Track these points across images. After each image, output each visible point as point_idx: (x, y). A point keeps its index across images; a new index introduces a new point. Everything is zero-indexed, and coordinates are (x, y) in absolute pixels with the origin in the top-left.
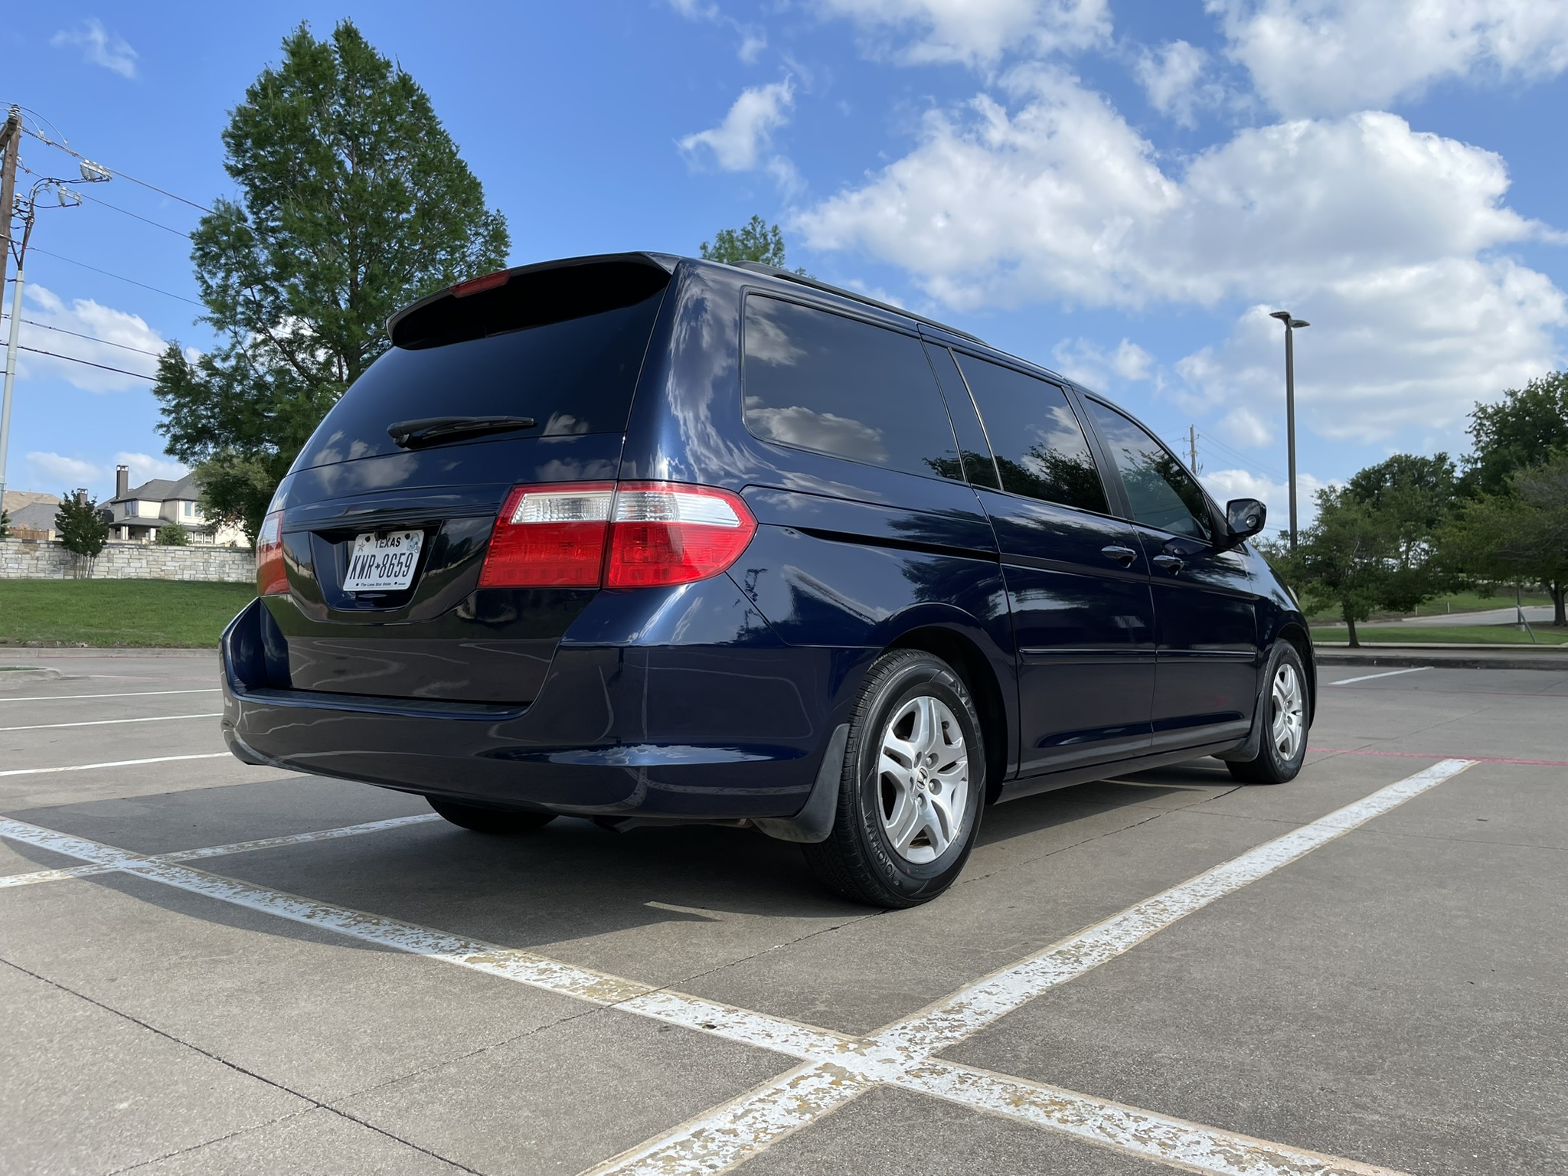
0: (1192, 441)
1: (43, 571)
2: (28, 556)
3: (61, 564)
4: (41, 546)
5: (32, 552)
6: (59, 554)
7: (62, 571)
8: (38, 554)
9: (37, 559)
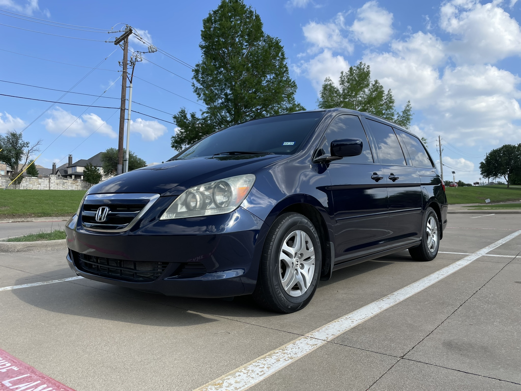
0: (440, 141)
2: (75, 185)
4: (79, 181)
5: (76, 183)
6: (84, 184)
8: (78, 184)
9: (78, 186)
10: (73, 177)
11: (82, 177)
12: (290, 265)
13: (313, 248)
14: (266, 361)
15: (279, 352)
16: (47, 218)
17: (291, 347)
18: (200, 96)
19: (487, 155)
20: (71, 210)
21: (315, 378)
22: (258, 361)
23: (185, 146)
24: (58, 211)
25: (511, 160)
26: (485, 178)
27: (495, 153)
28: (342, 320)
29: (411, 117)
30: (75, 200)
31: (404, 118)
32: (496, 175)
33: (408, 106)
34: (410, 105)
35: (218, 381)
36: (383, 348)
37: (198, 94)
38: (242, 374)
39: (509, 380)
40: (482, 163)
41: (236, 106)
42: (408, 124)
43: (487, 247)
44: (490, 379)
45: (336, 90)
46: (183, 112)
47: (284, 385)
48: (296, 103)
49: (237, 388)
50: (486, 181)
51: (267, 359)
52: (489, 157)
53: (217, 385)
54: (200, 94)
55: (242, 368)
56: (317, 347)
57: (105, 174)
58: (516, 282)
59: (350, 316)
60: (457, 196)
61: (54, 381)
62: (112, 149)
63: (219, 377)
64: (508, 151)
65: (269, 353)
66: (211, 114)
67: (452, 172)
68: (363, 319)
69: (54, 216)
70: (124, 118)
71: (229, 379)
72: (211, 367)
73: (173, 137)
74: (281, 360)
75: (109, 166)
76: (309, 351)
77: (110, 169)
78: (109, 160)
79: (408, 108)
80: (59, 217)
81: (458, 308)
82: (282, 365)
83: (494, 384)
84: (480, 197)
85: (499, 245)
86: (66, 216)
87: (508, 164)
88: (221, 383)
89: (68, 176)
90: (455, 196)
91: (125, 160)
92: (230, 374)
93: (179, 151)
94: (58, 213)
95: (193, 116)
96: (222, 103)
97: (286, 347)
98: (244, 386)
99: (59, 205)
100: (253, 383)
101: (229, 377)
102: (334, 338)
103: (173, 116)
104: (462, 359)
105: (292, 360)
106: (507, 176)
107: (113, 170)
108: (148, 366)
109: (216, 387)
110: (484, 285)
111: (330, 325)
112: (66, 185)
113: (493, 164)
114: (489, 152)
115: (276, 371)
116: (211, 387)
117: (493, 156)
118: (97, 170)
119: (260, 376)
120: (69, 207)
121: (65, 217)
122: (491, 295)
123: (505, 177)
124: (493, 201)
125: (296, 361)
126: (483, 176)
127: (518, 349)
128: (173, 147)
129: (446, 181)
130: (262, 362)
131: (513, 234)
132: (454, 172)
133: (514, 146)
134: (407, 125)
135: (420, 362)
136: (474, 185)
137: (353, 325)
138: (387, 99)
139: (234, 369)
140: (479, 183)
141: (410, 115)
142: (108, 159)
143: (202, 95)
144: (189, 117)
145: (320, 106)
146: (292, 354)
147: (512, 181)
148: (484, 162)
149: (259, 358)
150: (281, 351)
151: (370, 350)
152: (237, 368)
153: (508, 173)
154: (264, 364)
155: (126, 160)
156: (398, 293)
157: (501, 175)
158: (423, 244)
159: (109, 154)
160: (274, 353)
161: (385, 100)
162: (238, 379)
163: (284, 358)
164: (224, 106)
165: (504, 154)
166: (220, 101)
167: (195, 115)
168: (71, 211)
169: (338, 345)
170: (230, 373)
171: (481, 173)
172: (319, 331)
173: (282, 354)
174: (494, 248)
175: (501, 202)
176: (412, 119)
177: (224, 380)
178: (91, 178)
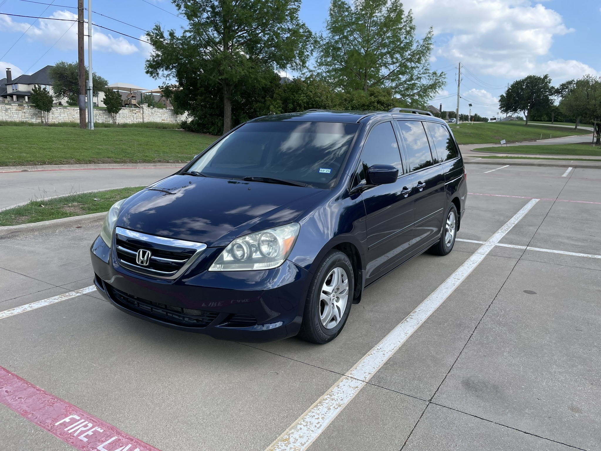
0: (459, 69)
1: (27, 118)
2: (21, 111)
3: (34, 115)
4: (25, 106)
5: (22, 109)
7: (35, 118)
8: (24, 111)
9: (25, 113)
10: (15, 97)
11: (26, 97)
12: (328, 301)
13: (347, 280)
14: (318, 410)
15: (327, 398)
16: (3, 167)
17: (336, 391)
18: (179, 9)
19: (509, 86)
20: (31, 157)
21: (363, 430)
22: (312, 410)
23: (162, 72)
24: (15, 159)
25: (533, 93)
26: (503, 113)
27: (518, 84)
28: (374, 352)
29: (432, 46)
30: (33, 143)
31: (424, 48)
32: (515, 110)
33: (430, 33)
34: (432, 31)
35: (284, 435)
36: (414, 390)
37: (177, 5)
38: (302, 426)
39: (515, 427)
40: (502, 96)
41: (225, 22)
42: (428, 55)
43: (500, 231)
44: (500, 426)
45: (347, 6)
46: (158, 28)
47: (340, 439)
48: (300, 22)
49: (303, 443)
50: (504, 116)
51: (319, 407)
52: (511, 89)
53: (285, 440)
54: (180, 6)
55: (300, 420)
56: (359, 391)
57: (56, 96)
58: (525, 291)
59: (380, 346)
60: (472, 135)
61: (144, 444)
62: (62, 62)
63: (284, 431)
64: (531, 82)
65: (319, 400)
66: (195, 33)
67: (469, 104)
68: (393, 351)
69: (11, 166)
70: (83, 33)
71: (293, 433)
72: (274, 420)
73: (148, 61)
74: (331, 408)
75: (60, 85)
76: (353, 396)
77: (62, 89)
78: (60, 77)
79: (429, 36)
80: (17, 167)
81: (473, 332)
82: (333, 414)
83: (503, 431)
84: (496, 136)
85: (512, 227)
86: (26, 166)
87: (530, 98)
88: (288, 439)
89: (8, 97)
90: (469, 135)
91: (88, 90)
92: (292, 427)
93: (155, 77)
94: (16, 162)
95: (172, 34)
96: (208, 18)
97: (332, 392)
98: (307, 441)
99: (15, 150)
100: (314, 437)
101: (293, 431)
102: (371, 378)
103: (146, 33)
104: (479, 401)
105: (341, 407)
106: (526, 112)
107: (66, 90)
108: (218, 420)
109: (285, 443)
110: (496, 296)
111: (365, 360)
112: (9, 112)
113: (514, 97)
114: (511, 84)
115: (330, 422)
116: (281, 443)
117: (515, 89)
118: (47, 93)
119: (318, 428)
120: (27, 153)
121: (24, 166)
122: (502, 312)
123: (524, 113)
124: (509, 141)
125: (345, 409)
126: (501, 110)
127: (523, 389)
128: (147, 72)
129: (462, 114)
130: (316, 411)
131: (526, 206)
132: (470, 105)
133: (539, 77)
134: (426, 56)
135: (444, 406)
136: (491, 121)
137: (385, 359)
138: (406, 21)
139: (294, 421)
140: (496, 119)
141: (431, 44)
142: (58, 75)
143: (183, 8)
144: (166, 35)
145: (328, 28)
146: (339, 400)
147: (531, 117)
148: (505, 95)
149: (312, 406)
150: (328, 396)
151: (403, 392)
152: (296, 419)
153: (529, 108)
154: (318, 414)
155: (90, 90)
156: (419, 309)
157: (520, 111)
158: (441, 242)
159: (59, 69)
160: (324, 399)
161: (405, 22)
162: (301, 433)
163: (334, 406)
164: (211, 23)
165: (527, 86)
166: (205, 15)
167: (174, 33)
168: (31, 159)
169: (376, 386)
170: (292, 425)
171: (500, 108)
172: (356, 368)
173: (331, 401)
174: (507, 232)
175: (517, 142)
176: (433, 49)
177: (289, 434)
178: (40, 104)
